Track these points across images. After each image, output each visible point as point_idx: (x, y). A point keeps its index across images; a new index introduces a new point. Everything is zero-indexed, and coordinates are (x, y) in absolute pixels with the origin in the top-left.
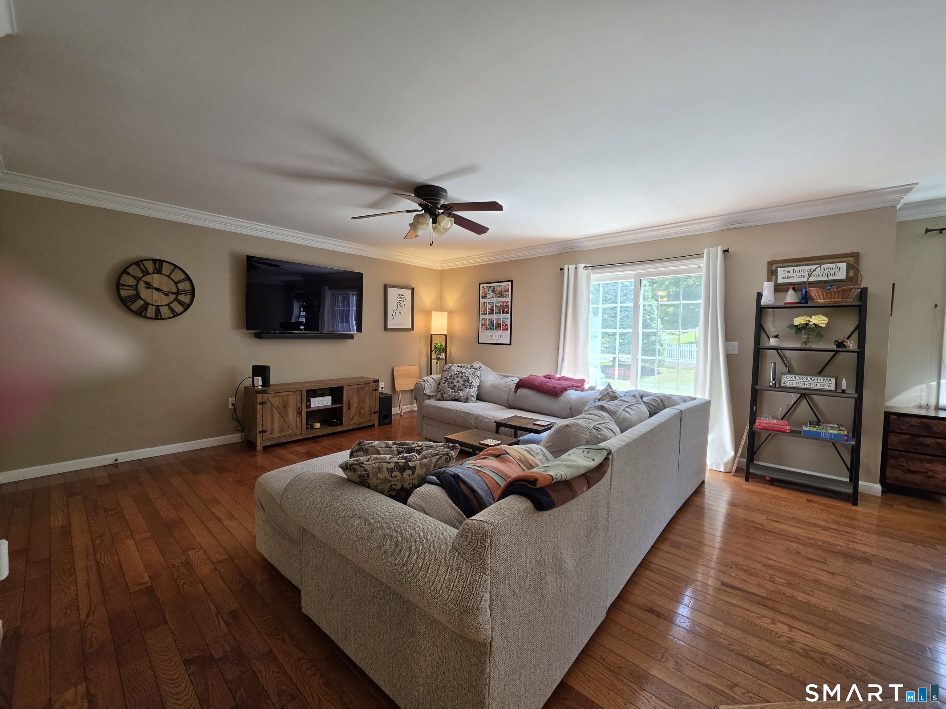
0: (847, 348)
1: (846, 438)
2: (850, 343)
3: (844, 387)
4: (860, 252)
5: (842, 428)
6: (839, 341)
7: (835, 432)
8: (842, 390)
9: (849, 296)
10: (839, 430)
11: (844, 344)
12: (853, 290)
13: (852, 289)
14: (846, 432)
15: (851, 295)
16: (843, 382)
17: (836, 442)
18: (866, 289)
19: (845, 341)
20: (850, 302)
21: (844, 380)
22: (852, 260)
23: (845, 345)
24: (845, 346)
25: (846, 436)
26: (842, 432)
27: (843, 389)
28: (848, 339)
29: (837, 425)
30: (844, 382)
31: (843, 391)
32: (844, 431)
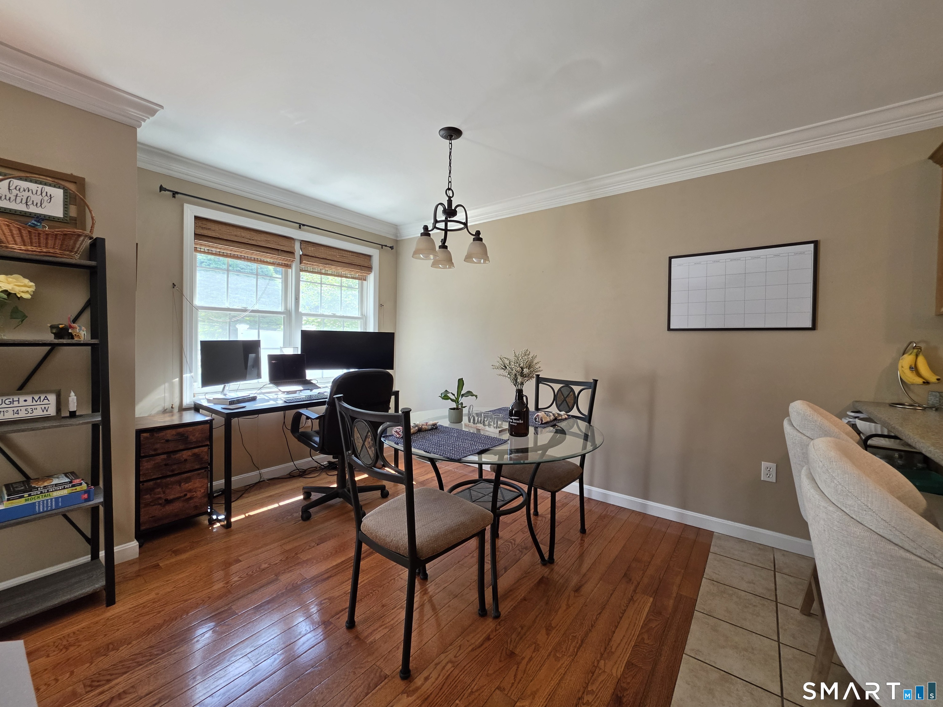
0: (76, 339)
1: (86, 496)
2: (80, 329)
3: (73, 407)
4: (86, 180)
5: (77, 481)
6: (60, 326)
7: (65, 492)
8: (71, 412)
9: (73, 248)
10: (73, 486)
11: (70, 331)
12: (82, 239)
13: (79, 236)
14: (84, 486)
15: (78, 246)
16: (70, 399)
17: (68, 511)
18: (102, 241)
19: (71, 327)
20: (76, 259)
21: (72, 394)
22: (72, 187)
23: (71, 333)
24: (71, 336)
25: (85, 492)
26: (78, 488)
27: (71, 410)
28: (74, 321)
29: (66, 475)
30: (73, 398)
31: (73, 415)
32: (81, 484)
